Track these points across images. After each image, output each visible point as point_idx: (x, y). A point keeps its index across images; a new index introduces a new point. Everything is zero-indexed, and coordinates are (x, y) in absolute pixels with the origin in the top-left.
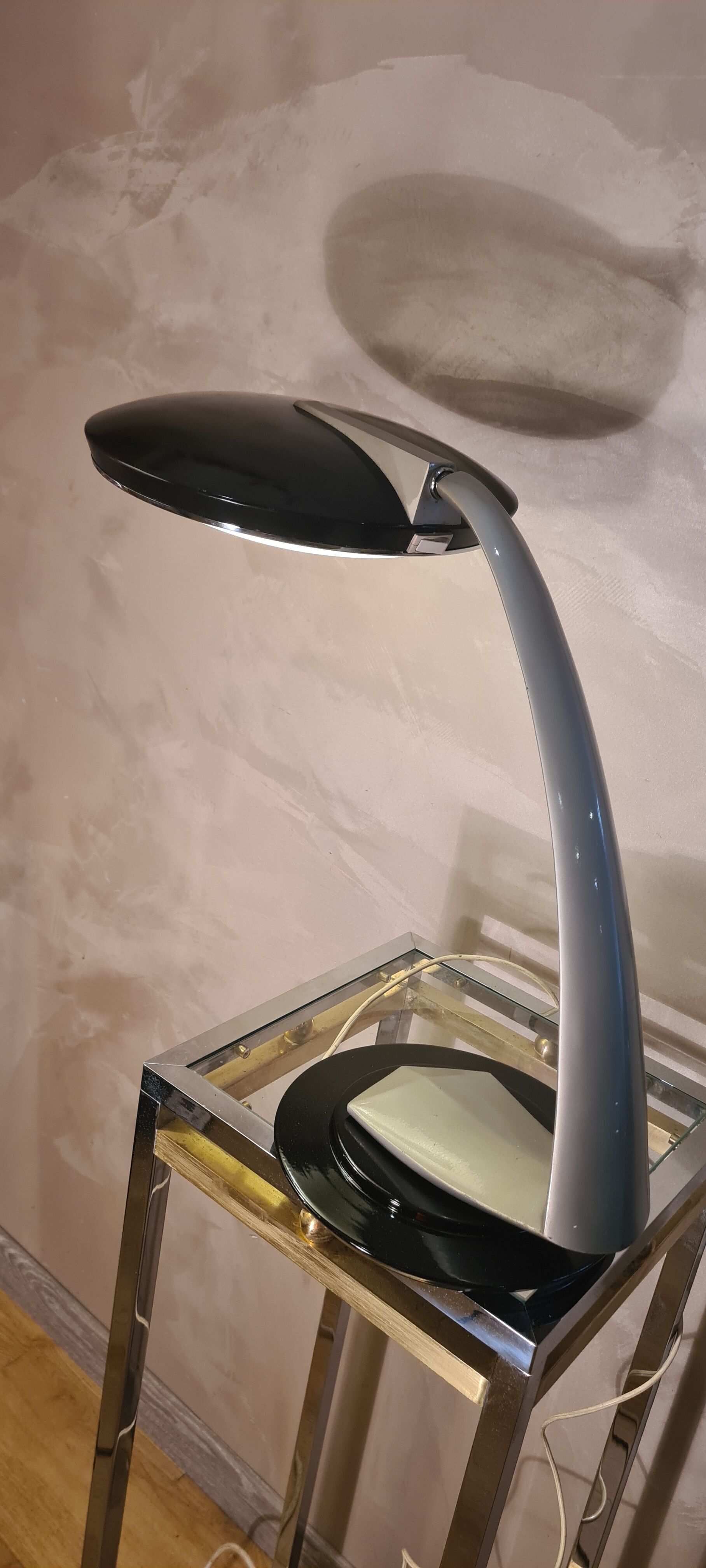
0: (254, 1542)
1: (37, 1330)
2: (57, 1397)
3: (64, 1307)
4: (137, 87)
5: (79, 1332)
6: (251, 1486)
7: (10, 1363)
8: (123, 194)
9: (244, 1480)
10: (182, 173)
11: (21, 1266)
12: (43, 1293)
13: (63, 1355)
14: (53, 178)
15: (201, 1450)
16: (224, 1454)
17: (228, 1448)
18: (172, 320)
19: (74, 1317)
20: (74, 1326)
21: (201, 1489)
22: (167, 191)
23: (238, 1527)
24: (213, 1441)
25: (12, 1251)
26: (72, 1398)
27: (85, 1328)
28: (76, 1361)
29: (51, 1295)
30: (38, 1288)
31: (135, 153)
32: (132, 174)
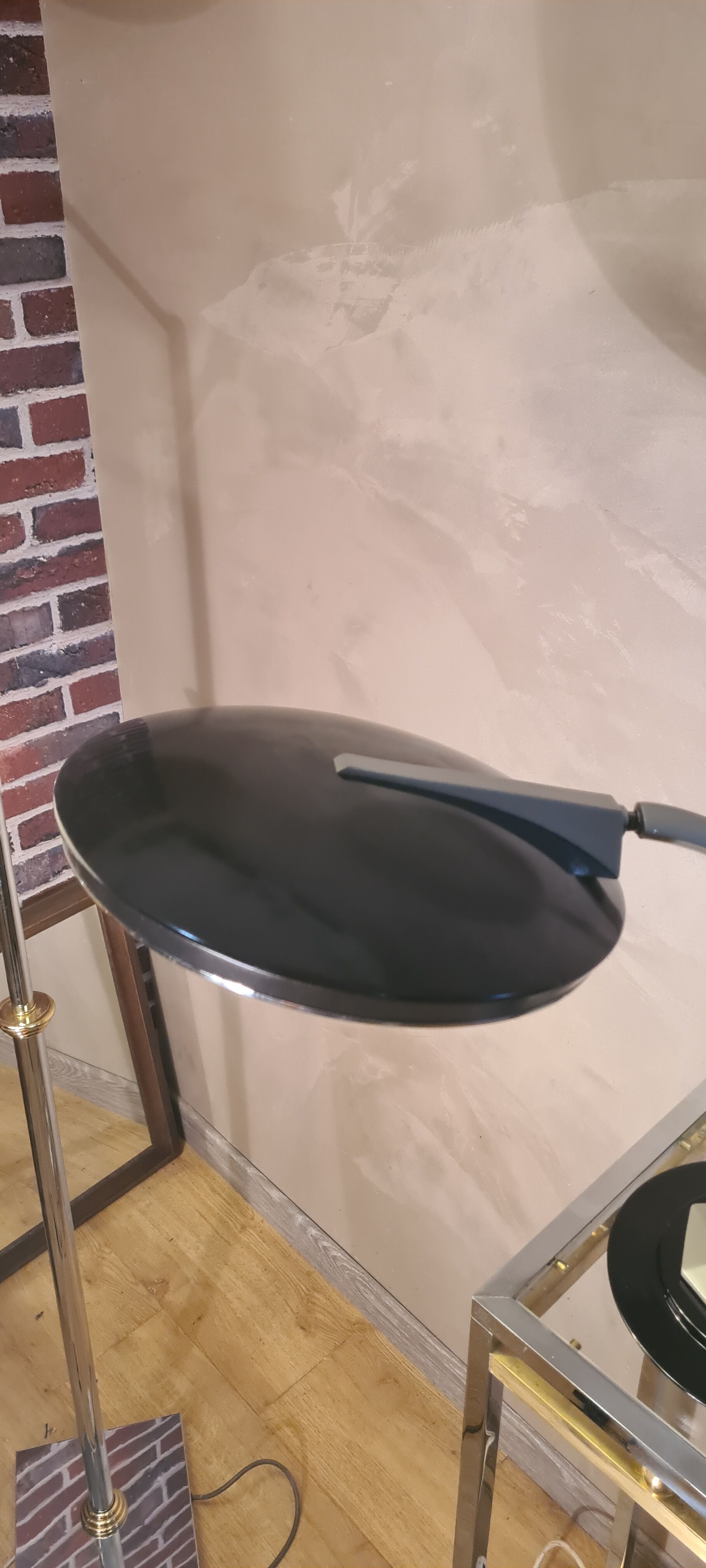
0: (578, 1525)
1: (356, 1314)
2: (383, 1381)
3: (378, 1298)
4: (342, 197)
5: (395, 1322)
6: (572, 1480)
7: (337, 1347)
8: (337, 306)
9: (565, 1474)
10: (396, 289)
11: (334, 1257)
12: (357, 1283)
13: (383, 1338)
14: (262, 286)
15: (520, 1441)
16: (544, 1448)
17: (547, 1443)
18: (399, 435)
19: (390, 1309)
20: (389, 1316)
21: (523, 1471)
22: (384, 306)
23: (562, 1509)
24: (532, 1436)
25: (325, 1244)
26: (396, 1381)
27: (401, 1320)
28: (394, 1344)
29: (365, 1286)
30: (353, 1279)
31: (345, 266)
32: (344, 286)
